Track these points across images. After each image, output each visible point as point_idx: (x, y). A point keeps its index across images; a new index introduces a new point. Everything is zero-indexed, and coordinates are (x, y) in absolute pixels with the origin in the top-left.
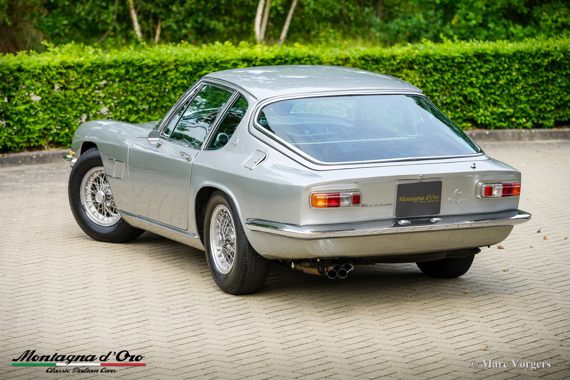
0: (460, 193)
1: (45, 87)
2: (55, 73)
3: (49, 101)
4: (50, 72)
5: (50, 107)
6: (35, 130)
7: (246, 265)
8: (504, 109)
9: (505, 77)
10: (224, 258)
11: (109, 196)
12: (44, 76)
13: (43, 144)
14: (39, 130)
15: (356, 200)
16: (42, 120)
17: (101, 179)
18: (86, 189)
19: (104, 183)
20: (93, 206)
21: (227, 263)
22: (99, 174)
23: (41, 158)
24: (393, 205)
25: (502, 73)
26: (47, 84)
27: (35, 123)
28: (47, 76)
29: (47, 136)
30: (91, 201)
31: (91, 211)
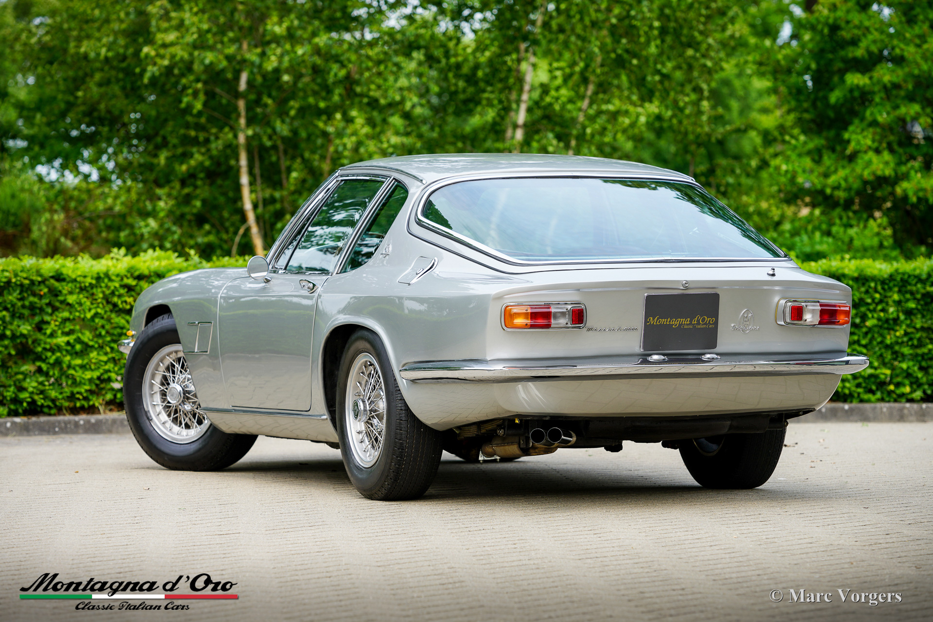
0: (750, 315)
1: (102, 309)
2: (117, 285)
3: (107, 332)
4: (110, 284)
5: (109, 342)
6: (84, 379)
7: (401, 444)
8: (876, 369)
9: (875, 315)
10: (368, 443)
11: (189, 392)
12: (99, 290)
13: (97, 404)
14: (91, 380)
15: (578, 317)
16: (95, 364)
17: (177, 366)
18: (152, 385)
19: (181, 372)
20: (163, 412)
21: (373, 451)
22: (174, 358)
23: (94, 425)
24: (640, 330)
25: (871, 307)
26: (104, 302)
27: (82, 367)
28: (104, 289)
29: (104, 392)
30: (160, 403)
31: (160, 420)
